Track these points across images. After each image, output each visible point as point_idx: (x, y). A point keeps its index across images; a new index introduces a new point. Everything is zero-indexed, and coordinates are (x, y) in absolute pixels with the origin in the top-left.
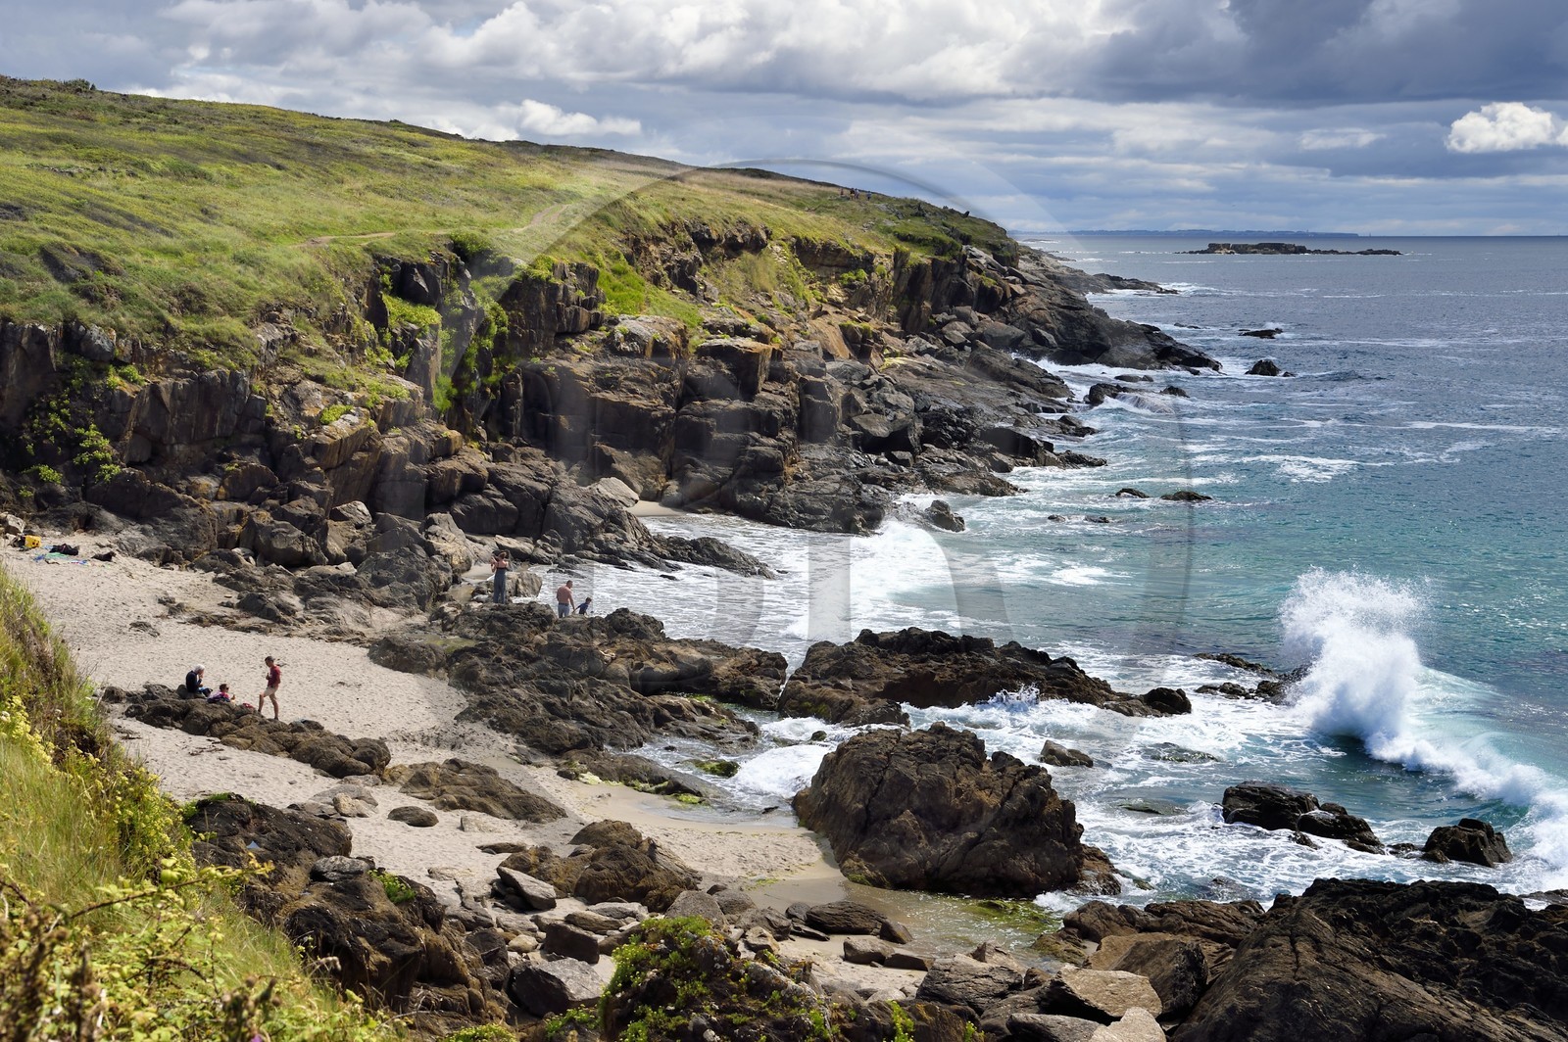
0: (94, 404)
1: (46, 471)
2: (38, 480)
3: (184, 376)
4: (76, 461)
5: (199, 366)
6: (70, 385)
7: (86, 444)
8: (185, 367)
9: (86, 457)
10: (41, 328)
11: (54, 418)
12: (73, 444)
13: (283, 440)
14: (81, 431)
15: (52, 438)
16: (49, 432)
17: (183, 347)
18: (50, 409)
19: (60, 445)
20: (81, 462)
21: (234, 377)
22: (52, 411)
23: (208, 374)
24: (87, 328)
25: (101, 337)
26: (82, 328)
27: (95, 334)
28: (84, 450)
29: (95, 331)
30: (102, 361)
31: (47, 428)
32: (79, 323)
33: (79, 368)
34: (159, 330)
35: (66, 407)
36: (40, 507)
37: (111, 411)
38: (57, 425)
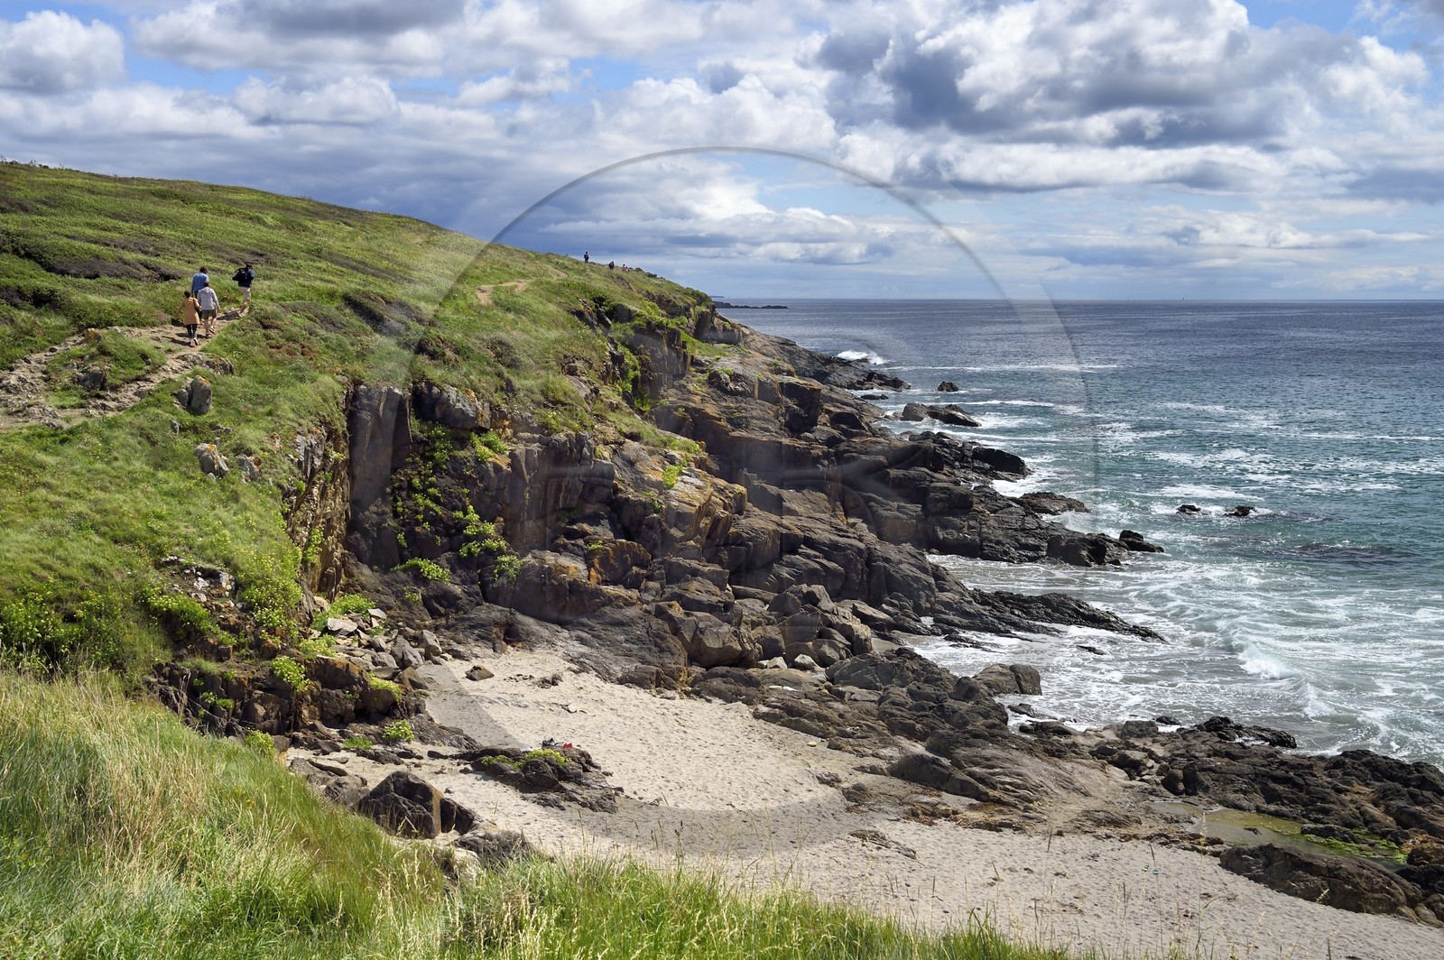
0: (466, 481)
1: (430, 568)
2: (419, 578)
3: (533, 441)
4: (463, 552)
5: (545, 428)
6: (432, 458)
7: (469, 531)
8: (532, 430)
9: (475, 547)
10: (396, 391)
11: (420, 498)
12: (454, 532)
13: (640, 510)
14: (460, 514)
15: (426, 525)
16: (420, 517)
17: (527, 408)
18: (412, 489)
19: (437, 532)
20: (469, 551)
21: (580, 441)
22: (416, 491)
23: (556, 437)
24: (442, 390)
25: (460, 400)
26: (436, 390)
27: (453, 396)
28: (469, 539)
29: (452, 393)
30: (464, 429)
31: (417, 512)
32: (430, 385)
33: (439, 437)
34: (502, 389)
35: (432, 485)
36: (434, 613)
37: (486, 489)
38: (427, 508)
